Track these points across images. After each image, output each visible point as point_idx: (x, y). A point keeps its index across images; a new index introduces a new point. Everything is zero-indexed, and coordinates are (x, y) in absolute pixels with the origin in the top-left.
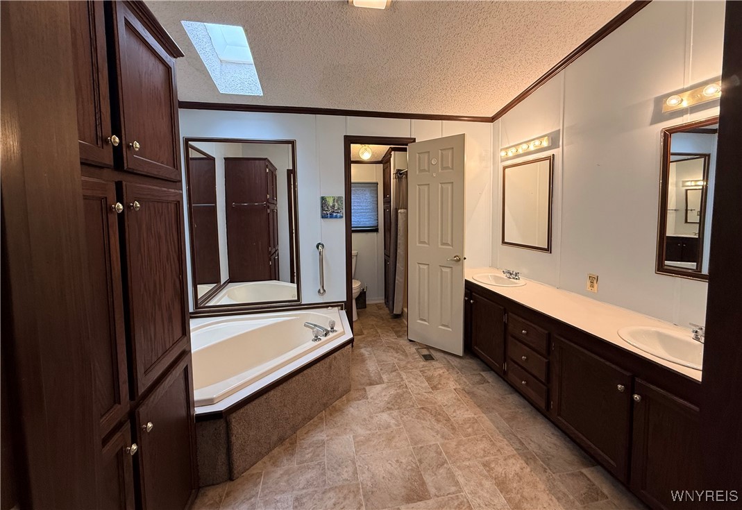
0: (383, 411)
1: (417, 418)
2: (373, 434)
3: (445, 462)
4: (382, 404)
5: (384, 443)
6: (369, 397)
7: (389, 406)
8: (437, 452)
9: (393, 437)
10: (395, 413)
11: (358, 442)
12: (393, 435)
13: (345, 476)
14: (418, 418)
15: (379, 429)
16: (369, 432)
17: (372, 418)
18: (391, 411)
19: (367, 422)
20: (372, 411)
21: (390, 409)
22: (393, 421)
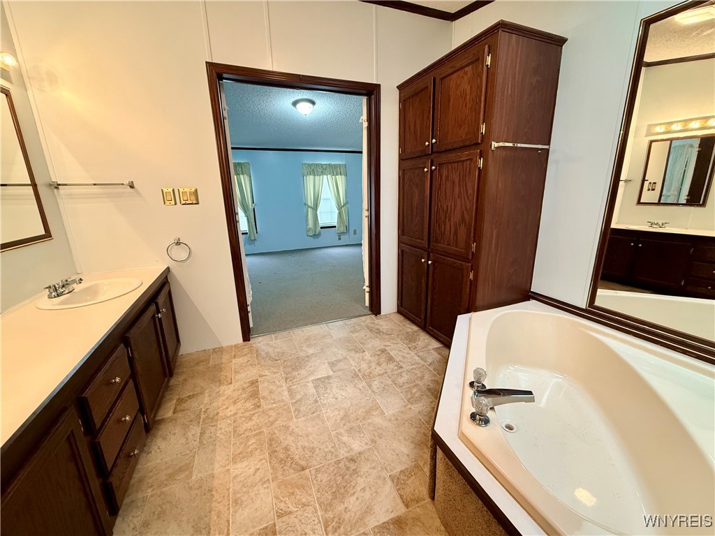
0: (360, 453)
1: (313, 448)
2: (364, 419)
3: (293, 404)
4: (365, 468)
5: (350, 412)
6: (389, 483)
7: (353, 466)
8: (299, 411)
9: (342, 419)
10: (343, 453)
11: (377, 408)
12: (343, 422)
13: (376, 382)
14: (312, 450)
15: (359, 427)
16: (369, 421)
17: (373, 441)
18: (348, 455)
19: (376, 434)
20: (376, 453)
21: (352, 460)
22: (345, 439)
